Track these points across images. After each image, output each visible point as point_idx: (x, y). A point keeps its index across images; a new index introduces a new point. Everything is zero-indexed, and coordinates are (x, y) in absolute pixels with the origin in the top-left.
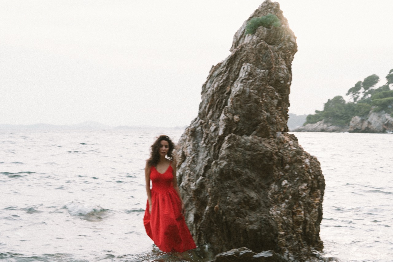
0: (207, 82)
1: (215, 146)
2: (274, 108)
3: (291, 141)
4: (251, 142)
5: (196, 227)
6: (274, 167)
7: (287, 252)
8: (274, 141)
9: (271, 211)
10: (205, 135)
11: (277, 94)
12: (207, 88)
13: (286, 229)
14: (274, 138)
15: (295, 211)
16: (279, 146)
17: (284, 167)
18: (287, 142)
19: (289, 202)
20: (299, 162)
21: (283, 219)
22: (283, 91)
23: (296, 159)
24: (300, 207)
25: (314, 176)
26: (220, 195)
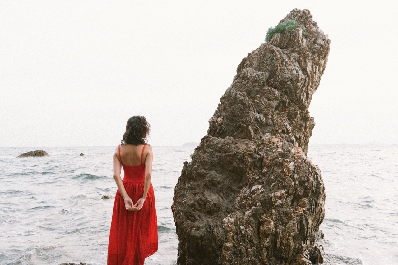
2: (271, 109)
3: (280, 143)
6: (248, 170)
8: (255, 142)
9: (226, 218)
11: (277, 95)
13: (238, 240)
14: (257, 139)
15: (263, 221)
16: (259, 148)
17: (262, 170)
18: (274, 143)
19: (255, 210)
20: (279, 166)
21: (240, 228)
22: (291, 92)
23: (276, 162)
24: (271, 217)
25: (300, 182)
26: (179, 195)
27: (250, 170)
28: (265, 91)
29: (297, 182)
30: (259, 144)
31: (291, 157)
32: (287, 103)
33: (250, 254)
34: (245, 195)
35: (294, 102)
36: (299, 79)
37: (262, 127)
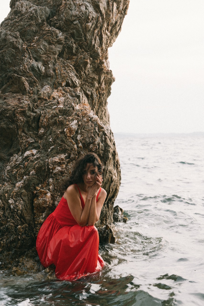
6: (20, 132)
8: (30, 97)
14: (32, 93)
15: (38, 193)
16: (35, 104)
17: (38, 132)
18: (54, 99)
19: (28, 179)
20: (59, 125)
21: (8, 202)
22: (80, 35)
23: (56, 120)
24: (48, 187)
25: (83, 144)
27: (23, 131)
28: (44, 32)
29: (80, 145)
30: (34, 99)
31: (74, 114)
32: (74, 48)
33: (20, 232)
34: (17, 163)
35: (84, 49)
36: (90, 17)
37: (40, 79)
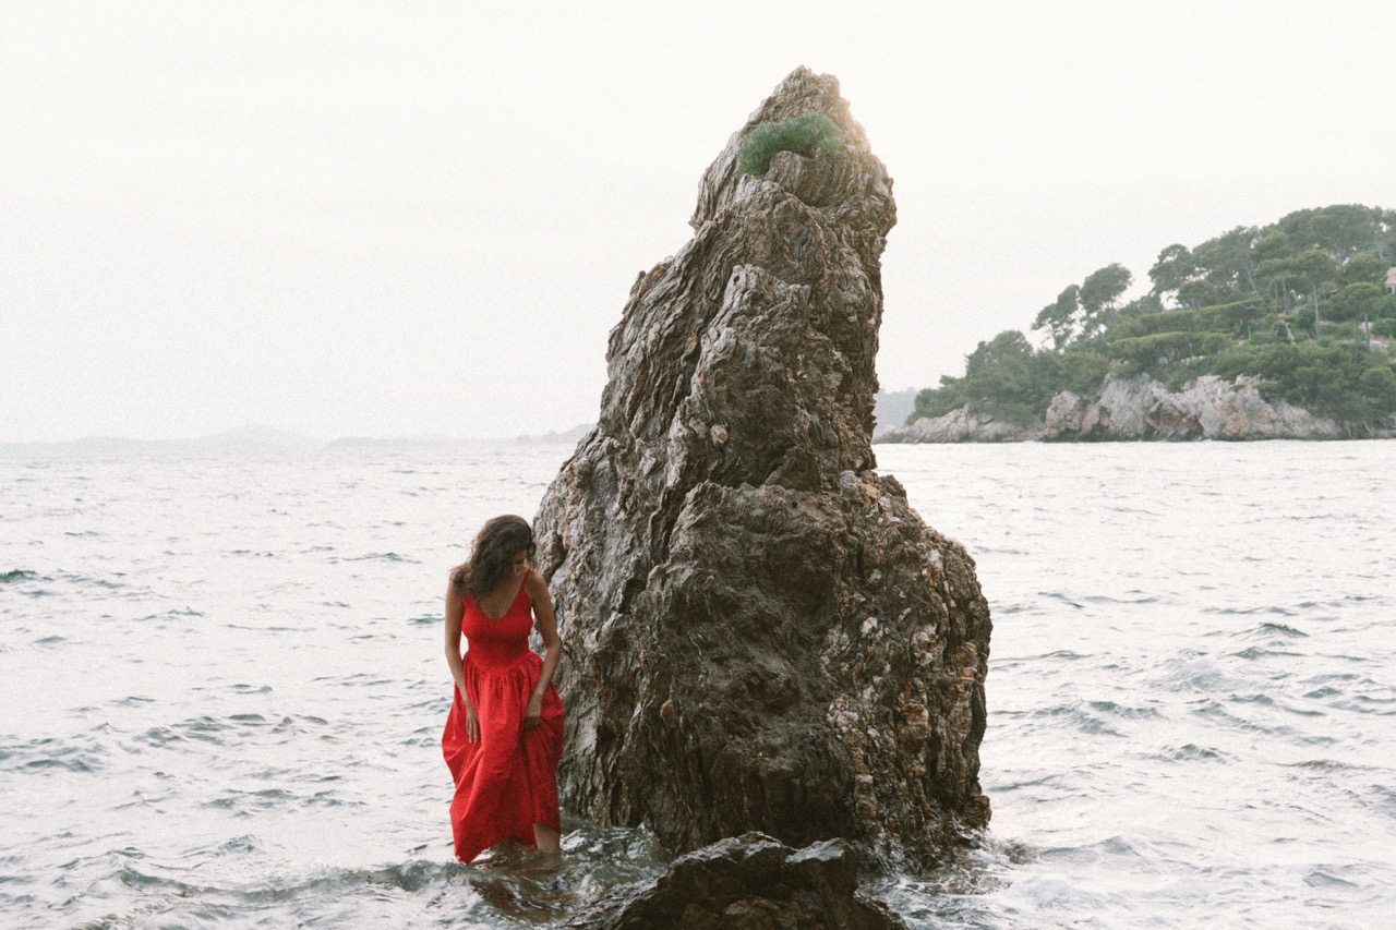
0: (624, 323)
1: (655, 519)
2: (830, 399)
3: (884, 499)
4: (764, 506)
5: (604, 766)
6: (837, 579)
7: (882, 835)
8: (833, 499)
9: (832, 715)
10: (622, 486)
11: (838, 355)
12: (625, 341)
13: (877, 765)
14: (832, 490)
15: (904, 710)
16: (848, 515)
17: (868, 578)
18: (873, 501)
19: (885, 684)
20: (911, 562)
21: (869, 735)
22: (852, 346)
23: (903, 551)
24: (919, 697)
25: (956, 602)
26: (677, 669)
27: (844, 579)
28: (813, 344)
29: (953, 603)
34: (843, 648)
